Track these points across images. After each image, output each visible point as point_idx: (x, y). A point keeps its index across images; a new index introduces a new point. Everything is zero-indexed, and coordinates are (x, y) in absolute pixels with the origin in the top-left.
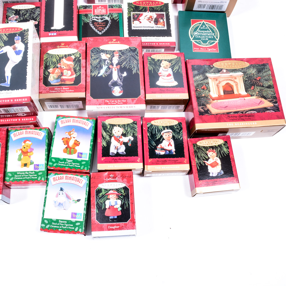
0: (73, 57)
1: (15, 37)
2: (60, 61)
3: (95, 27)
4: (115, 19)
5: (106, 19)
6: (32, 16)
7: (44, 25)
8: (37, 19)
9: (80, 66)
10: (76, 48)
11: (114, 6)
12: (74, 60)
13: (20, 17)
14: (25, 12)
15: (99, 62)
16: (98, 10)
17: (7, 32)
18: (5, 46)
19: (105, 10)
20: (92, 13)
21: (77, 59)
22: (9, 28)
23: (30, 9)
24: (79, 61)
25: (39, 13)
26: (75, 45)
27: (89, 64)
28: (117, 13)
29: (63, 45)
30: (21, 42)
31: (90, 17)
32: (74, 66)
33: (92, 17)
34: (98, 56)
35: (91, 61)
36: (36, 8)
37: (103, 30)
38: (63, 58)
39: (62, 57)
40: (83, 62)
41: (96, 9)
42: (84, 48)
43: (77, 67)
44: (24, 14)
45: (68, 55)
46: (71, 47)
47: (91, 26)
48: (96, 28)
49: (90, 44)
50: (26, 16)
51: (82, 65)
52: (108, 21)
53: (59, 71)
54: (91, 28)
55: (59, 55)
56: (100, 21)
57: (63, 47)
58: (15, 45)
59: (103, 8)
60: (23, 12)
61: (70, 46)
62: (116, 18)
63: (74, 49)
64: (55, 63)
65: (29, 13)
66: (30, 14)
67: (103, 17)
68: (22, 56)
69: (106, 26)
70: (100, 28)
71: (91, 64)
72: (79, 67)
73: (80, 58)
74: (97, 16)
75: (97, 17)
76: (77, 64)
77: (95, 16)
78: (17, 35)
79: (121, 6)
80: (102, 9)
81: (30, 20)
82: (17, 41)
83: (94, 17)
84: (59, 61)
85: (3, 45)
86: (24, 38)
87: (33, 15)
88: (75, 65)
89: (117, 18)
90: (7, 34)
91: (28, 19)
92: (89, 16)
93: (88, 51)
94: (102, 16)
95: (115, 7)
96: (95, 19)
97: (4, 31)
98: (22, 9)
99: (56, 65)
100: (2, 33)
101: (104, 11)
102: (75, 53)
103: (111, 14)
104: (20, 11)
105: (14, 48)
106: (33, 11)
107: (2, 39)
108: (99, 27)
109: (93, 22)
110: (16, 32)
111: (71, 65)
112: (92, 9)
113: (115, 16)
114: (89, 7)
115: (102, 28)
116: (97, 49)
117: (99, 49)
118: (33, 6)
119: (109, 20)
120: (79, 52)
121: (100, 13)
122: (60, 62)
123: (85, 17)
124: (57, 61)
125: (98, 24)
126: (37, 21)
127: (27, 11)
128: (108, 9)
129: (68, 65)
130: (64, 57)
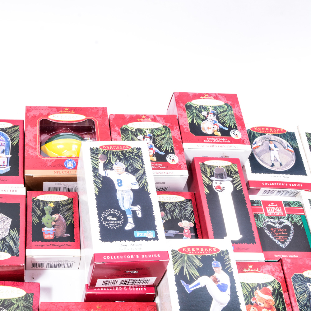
0: (270, 288)
1: (213, 263)
2: (253, 294)
3: (273, 235)
4: (299, 224)
5: (285, 224)
6: (183, 214)
7: (213, 232)
8: (191, 219)
9: (283, 304)
10: (270, 273)
11: (291, 203)
12: (273, 294)
13: (166, 214)
14: (172, 206)
15: (308, 297)
16: (271, 209)
17: (198, 252)
18: (201, 275)
19: (281, 210)
20: (264, 212)
21: (276, 291)
22: (200, 247)
23: (179, 202)
24: (280, 295)
25: (192, 209)
26: (268, 269)
27: (295, 301)
28: (298, 215)
29: (251, 269)
30: (222, 271)
31: (263, 219)
32: (276, 303)
33: (266, 219)
34: (304, 288)
35: (296, 295)
36: (187, 202)
37: (285, 241)
38: (256, 289)
39: (255, 287)
40: (285, 295)
41: (267, 207)
42: (282, 275)
43: (280, 304)
44: (171, 210)
45: (262, 284)
46: (263, 271)
47: (268, 234)
48: (275, 238)
49: (288, 269)
50: (175, 214)
51: (286, 301)
52: (290, 227)
53: (255, 310)
54: (268, 237)
55: (250, 284)
56: (277, 226)
57: (252, 270)
58: (215, 275)
59: (276, 205)
60: (170, 207)
61: (262, 269)
62: (299, 222)
63: (269, 275)
64: (247, 297)
65: (179, 208)
66: (181, 210)
67: (281, 220)
68: (230, 294)
69: (288, 235)
70: (281, 238)
71: (298, 301)
72: (282, 306)
73: (281, 290)
74: (272, 218)
75: (272, 220)
76: (278, 300)
77: (269, 218)
78: (214, 259)
79: (300, 204)
80: (276, 207)
81: (182, 220)
82: (217, 269)
83: (268, 220)
84: (251, 294)
85: (198, 275)
86: (226, 264)
87: (185, 212)
88: (276, 301)
89: (301, 223)
90: (199, 256)
91: (179, 217)
92: (261, 217)
93: (288, 280)
94: (279, 219)
95: (293, 205)
96: (270, 223)
97: (194, 252)
98: (168, 202)
99: (248, 300)
100: (191, 253)
101: (279, 211)
102: (271, 282)
103: (291, 216)
104: (166, 205)
105: (216, 281)
106: (183, 206)
107: (194, 263)
108: (279, 235)
109: (269, 227)
110: (212, 254)
111: (271, 300)
112: (263, 207)
113: (297, 219)
114: (257, 203)
115: (284, 238)
116: (301, 277)
117: (303, 278)
118: (182, 199)
119: (290, 225)
120: (276, 280)
121: (275, 214)
122: (254, 296)
123: (256, 219)
124: (250, 294)
125: (277, 231)
126: (192, 222)
127: (175, 205)
128: (284, 208)
129: (267, 301)
130: (258, 288)
